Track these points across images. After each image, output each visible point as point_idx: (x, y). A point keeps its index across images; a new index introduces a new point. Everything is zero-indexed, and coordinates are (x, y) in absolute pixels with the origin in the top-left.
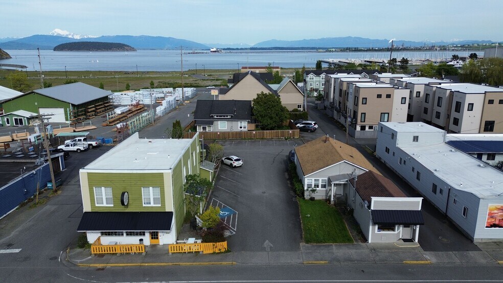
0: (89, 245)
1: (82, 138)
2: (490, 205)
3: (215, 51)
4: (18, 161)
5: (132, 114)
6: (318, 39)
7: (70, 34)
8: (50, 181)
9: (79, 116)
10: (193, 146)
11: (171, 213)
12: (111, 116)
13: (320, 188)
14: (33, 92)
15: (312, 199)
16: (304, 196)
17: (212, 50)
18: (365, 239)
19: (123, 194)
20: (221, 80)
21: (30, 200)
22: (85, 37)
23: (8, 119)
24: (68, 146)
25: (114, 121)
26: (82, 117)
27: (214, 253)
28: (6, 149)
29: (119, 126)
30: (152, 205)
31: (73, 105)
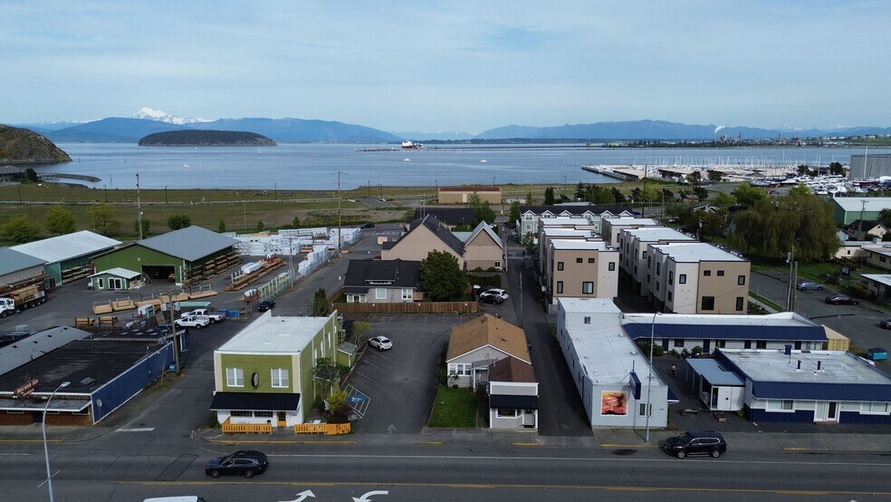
0: (220, 426)
1: (203, 311)
2: (603, 391)
3: (410, 147)
4: (139, 340)
5: (265, 273)
6: (592, 125)
7: (166, 116)
8: (174, 363)
9: (194, 276)
10: (328, 327)
11: (298, 395)
12: (236, 278)
13: (464, 375)
14: (136, 244)
15: (455, 387)
16: (446, 382)
17: (404, 144)
18: (488, 424)
19: (254, 375)
20: (405, 209)
21: (154, 383)
22: (192, 121)
23: (101, 281)
24: (186, 320)
25: (240, 284)
26: (196, 278)
27: (338, 434)
28: (113, 323)
29: (247, 294)
30: (281, 386)
31: (187, 262)
